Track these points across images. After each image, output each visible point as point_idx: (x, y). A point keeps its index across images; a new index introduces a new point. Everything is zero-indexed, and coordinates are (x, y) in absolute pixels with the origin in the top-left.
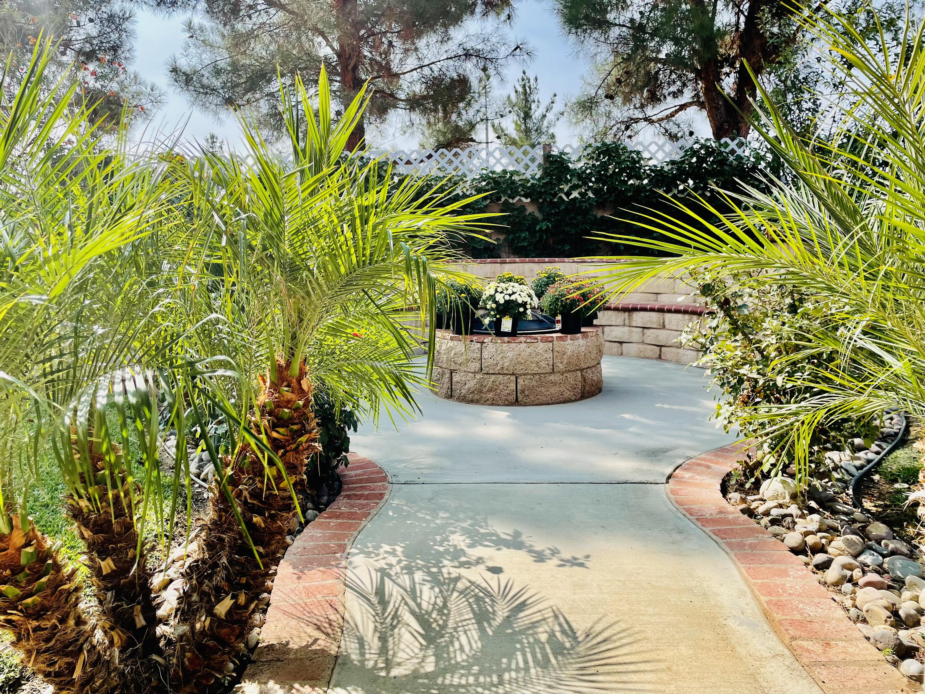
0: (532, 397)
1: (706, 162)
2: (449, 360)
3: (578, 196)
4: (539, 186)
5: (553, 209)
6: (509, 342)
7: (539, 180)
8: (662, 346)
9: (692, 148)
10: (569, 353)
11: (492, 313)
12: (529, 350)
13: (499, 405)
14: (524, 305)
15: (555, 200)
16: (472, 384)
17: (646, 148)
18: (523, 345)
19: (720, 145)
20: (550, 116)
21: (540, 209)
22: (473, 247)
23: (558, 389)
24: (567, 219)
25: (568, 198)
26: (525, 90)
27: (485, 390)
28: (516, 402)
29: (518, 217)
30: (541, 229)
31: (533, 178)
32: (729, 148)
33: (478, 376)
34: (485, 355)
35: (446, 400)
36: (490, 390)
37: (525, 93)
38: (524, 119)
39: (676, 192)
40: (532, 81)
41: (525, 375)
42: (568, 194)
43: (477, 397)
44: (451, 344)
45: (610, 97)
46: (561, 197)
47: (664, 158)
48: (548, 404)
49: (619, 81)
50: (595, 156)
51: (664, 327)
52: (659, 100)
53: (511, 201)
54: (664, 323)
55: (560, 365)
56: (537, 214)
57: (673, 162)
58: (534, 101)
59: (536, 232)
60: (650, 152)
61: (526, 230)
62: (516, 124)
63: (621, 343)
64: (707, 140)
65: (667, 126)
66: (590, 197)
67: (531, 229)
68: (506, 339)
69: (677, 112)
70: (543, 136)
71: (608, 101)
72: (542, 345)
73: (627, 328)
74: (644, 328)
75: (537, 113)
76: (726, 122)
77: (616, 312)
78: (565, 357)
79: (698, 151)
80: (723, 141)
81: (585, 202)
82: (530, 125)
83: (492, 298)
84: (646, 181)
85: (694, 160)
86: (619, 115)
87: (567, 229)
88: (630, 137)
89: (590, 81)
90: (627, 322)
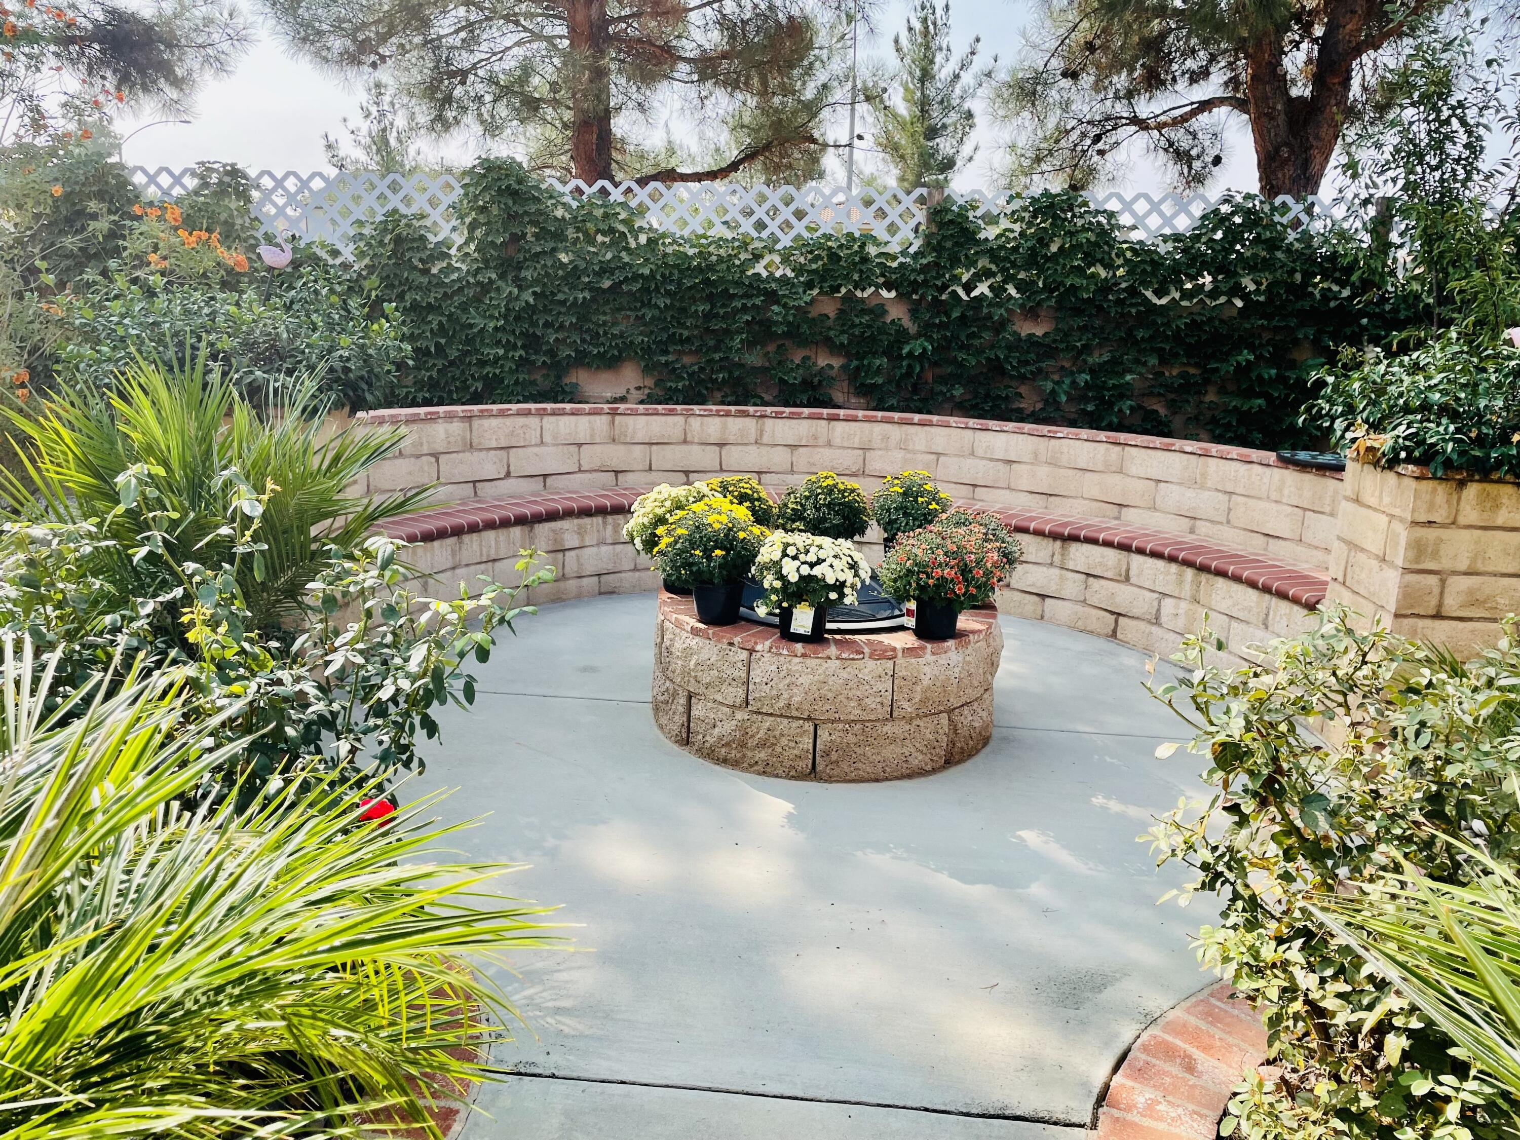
0: (845, 766)
1: (1242, 241)
2: (686, 672)
3: (987, 292)
4: (913, 270)
5: (938, 314)
6: (804, 655)
7: (915, 256)
8: (1119, 614)
9: (1216, 211)
10: (926, 681)
11: (774, 598)
12: (844, 674)
13: (777, 776)
14: (839, 587)
15: (944, 297)
16: (726, 728)
17: (1128, 206)
18: (834, 664)
19: (1273, 209)
20: (967, 78)
21: (914, 313)
22: (781, 379)
23: (898, 750)
24: (963, 338)
25: (968, 294)
26: (927, 28)
27: (751, 743)
28: (812, 774)
29: (869, 327)
30: (910, 354)
31: (904, 253)
32: (1291, 215)
33: (739, 715)
34: (757, 675)
35: (676, 747)
36: (762, 745)
37: (926, 33)
38: (922, 81)
39: (1177, 295)
40: (939, 12)
41: (833, 722)
42: (969, 287)
43: (734, 754)
44: (694, 642)
45: (1072, 74)
46: (954, 292)
47: (1162, 227)
48: (877, 780)
49: (1090, 47)
50: (1027, 215)
51: (1127, 579)
52: (1163, 83)
53: (859, 294)
54: (1128, 570)
55: (906, 705)
56: (907, 323)
57: (1177, 238)
58: (941, 49)
59: (900, 357)
60: (1134, 214)
61: (884, 353)
62: (906, 89)
63: (1043, 597)
64: (1248, 197)
65: (1172, 135)
66: (1010, 297)
67: (892, 352)
68: (799, 647)
69: (1194, 113)
70: (952, 114)
71: (1066, 83)
72: (871, 664)
73: (1055, 572)
74: (1088, 575)
75: (944, 70)
76: (1287, 144)
77: (1039, 539)
78: (918, 688)
79: (1228, 217)
80: (1278, 201)
81: (999, 305)
82: (931, 92)
83: (776, 567)
84: (1121, 272)
85: (1219, 235)
86: (1086, 109)
87: (961, 356)
88: (1101, 153)
89: (1038, 41)
90: (1057, 559)
